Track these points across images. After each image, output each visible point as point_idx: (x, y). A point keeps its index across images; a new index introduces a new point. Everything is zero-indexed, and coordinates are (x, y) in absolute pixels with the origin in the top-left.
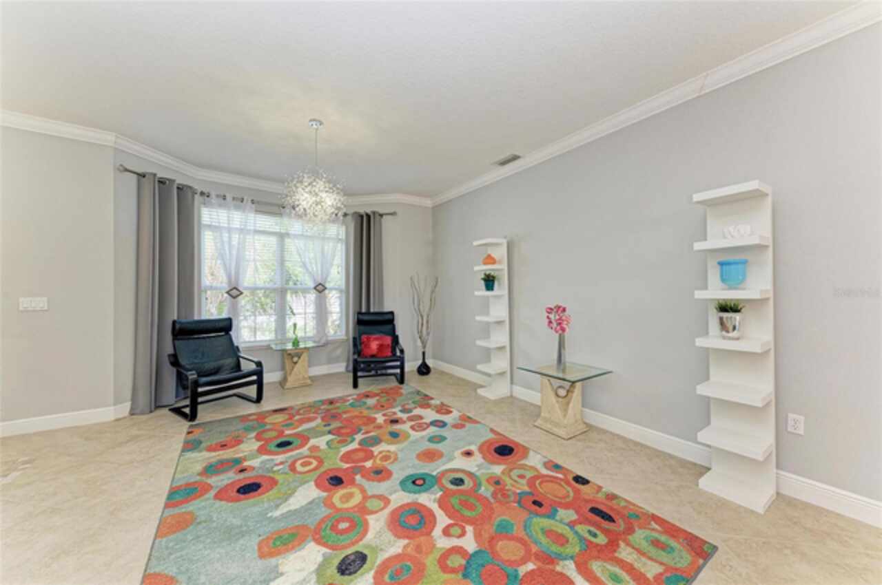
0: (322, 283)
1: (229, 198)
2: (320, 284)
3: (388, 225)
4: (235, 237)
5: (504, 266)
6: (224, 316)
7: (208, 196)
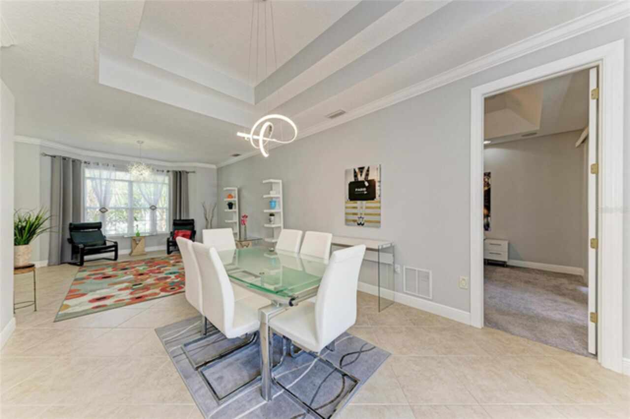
0: (154, 205)
1: (100, 164)
3: (191, 177)
4: (104, 183)
5: (236, 199)
6: (98, 221)
7: (89, 164)
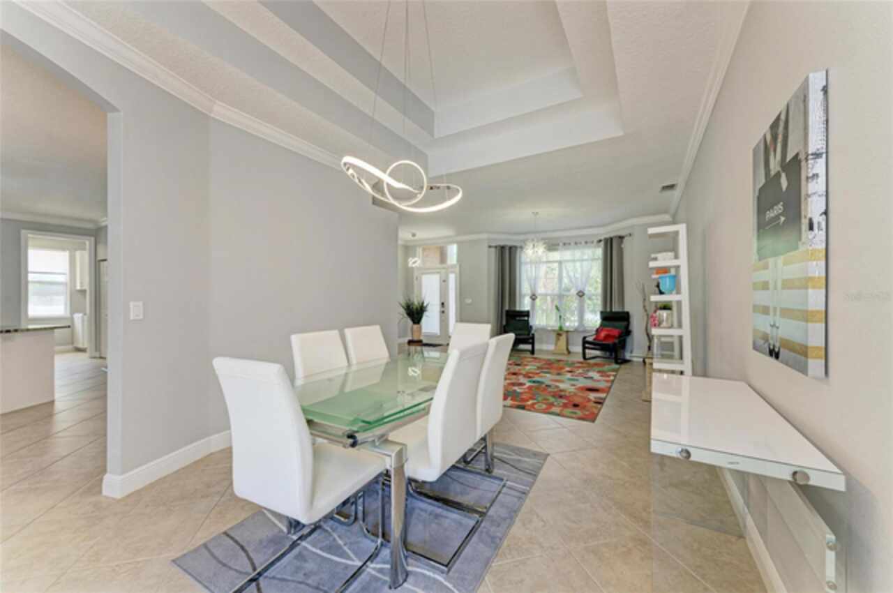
3: (627, 242)
6: (528, 309)
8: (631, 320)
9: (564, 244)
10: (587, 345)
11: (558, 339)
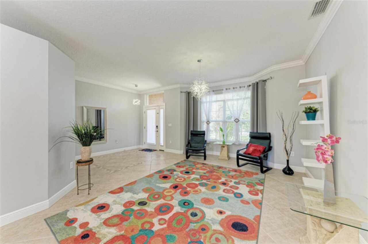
0: (238, 118)
2: (237, 119)
5: (324, 99)
6: (204, 130)
8: (272, 139)
9: (226, 89)
10: (240, 157)
11: (222, 150)
